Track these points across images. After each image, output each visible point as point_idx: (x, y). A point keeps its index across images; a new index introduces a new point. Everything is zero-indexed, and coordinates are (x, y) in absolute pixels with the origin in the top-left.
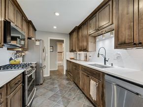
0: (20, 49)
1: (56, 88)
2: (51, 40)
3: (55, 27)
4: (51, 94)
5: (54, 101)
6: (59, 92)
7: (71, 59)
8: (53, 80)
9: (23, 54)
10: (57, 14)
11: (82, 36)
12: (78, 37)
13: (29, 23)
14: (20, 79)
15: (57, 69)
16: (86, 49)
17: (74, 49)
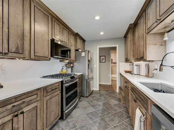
0: (67, 61)
1: (99, 105)
2: (100, 49)
3: (102, 33)
4: (91, 110)
5: (91, 118)
6: (100, 111)
7: (126, 72)
8: (101, 95)
9: (72, 65)
10: (97, 18)
11: (139, 38)
12: (134, 39)
13: (77, 35)
14: (58, 87)
15: (110, 84)
16: (143, 57)
17: (129, 58)
